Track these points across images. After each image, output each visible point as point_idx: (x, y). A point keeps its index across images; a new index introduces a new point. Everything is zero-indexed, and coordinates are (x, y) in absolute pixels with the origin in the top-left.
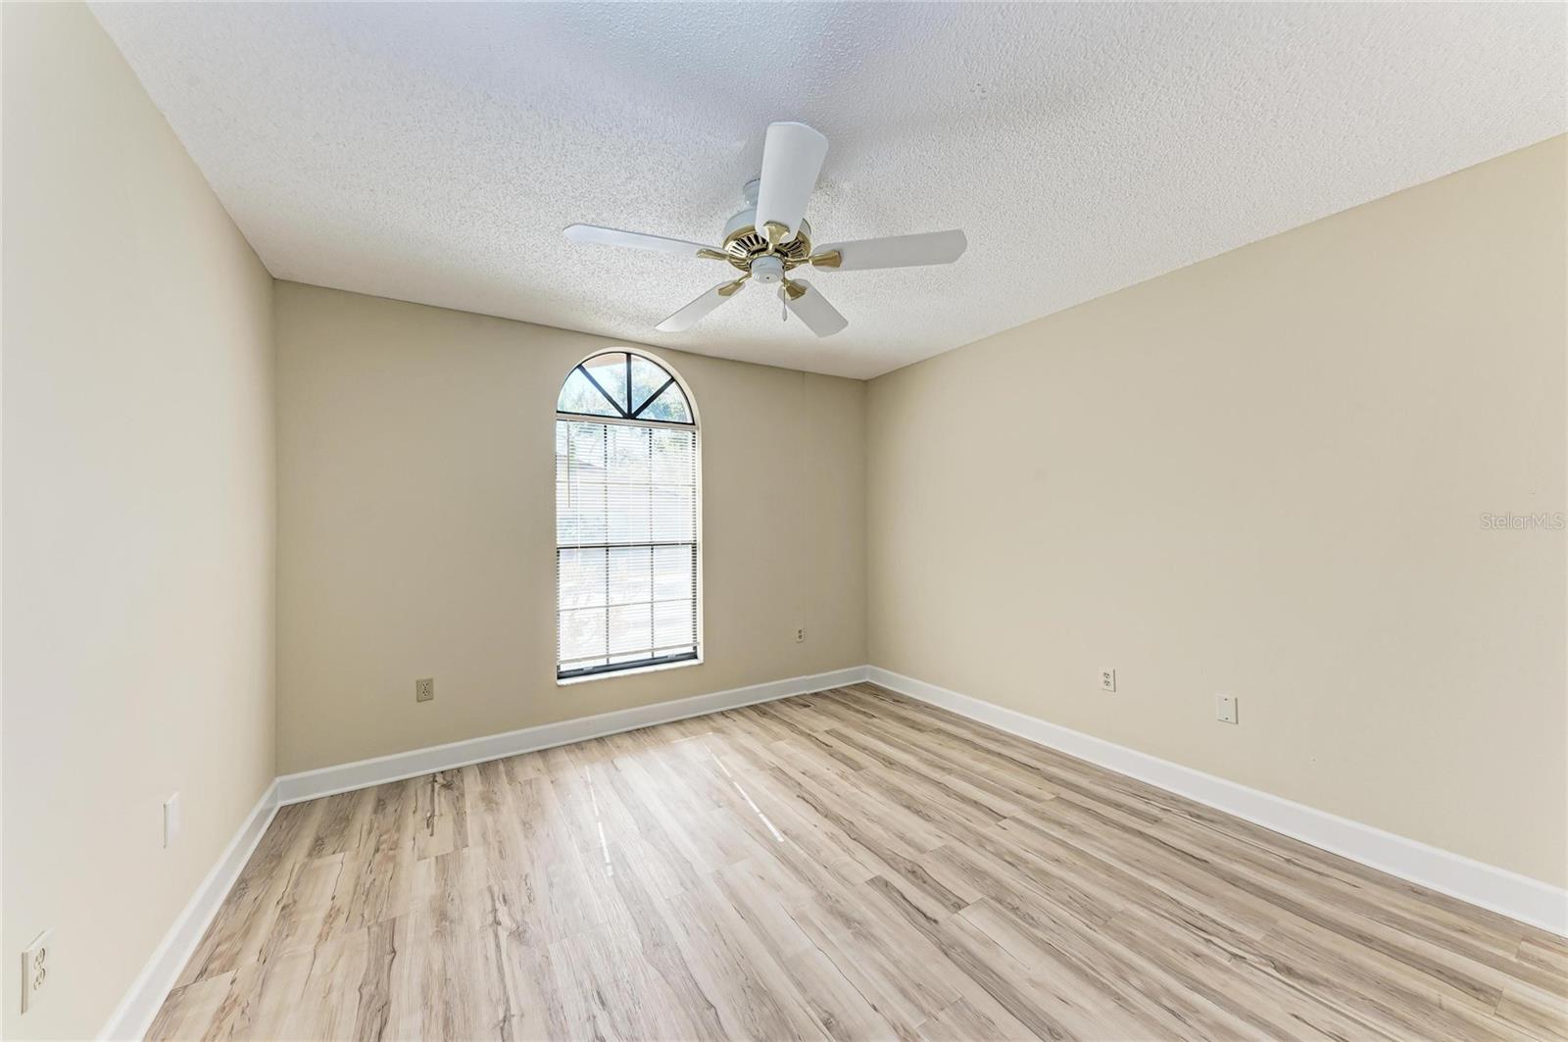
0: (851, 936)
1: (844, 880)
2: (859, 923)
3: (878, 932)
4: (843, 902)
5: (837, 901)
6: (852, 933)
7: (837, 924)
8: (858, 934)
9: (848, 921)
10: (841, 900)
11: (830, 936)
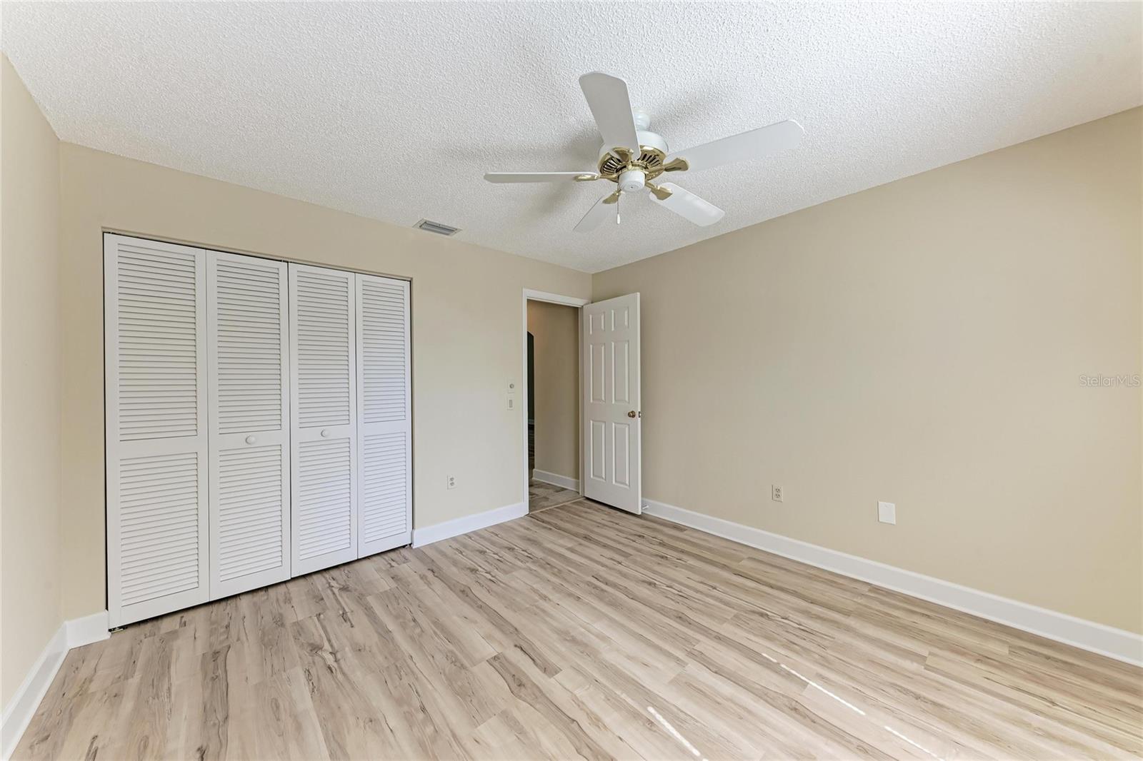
0: (571, 631)
1: (578, 670)
2: (567, 640)
3: (555, 636)
4: (578, 652)
5: (582, 653)
6: (570, 633)
7: (579, 638)
8: (567, 633)
9: (574, 641)
10: (581, 654)
11: (583, 630)
